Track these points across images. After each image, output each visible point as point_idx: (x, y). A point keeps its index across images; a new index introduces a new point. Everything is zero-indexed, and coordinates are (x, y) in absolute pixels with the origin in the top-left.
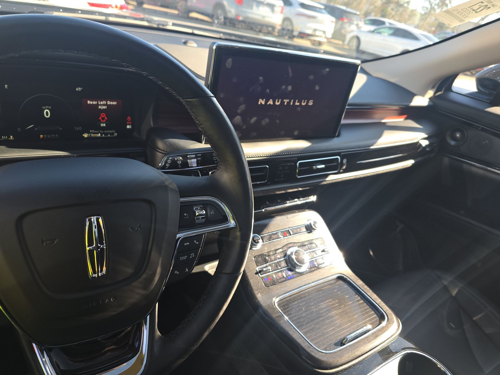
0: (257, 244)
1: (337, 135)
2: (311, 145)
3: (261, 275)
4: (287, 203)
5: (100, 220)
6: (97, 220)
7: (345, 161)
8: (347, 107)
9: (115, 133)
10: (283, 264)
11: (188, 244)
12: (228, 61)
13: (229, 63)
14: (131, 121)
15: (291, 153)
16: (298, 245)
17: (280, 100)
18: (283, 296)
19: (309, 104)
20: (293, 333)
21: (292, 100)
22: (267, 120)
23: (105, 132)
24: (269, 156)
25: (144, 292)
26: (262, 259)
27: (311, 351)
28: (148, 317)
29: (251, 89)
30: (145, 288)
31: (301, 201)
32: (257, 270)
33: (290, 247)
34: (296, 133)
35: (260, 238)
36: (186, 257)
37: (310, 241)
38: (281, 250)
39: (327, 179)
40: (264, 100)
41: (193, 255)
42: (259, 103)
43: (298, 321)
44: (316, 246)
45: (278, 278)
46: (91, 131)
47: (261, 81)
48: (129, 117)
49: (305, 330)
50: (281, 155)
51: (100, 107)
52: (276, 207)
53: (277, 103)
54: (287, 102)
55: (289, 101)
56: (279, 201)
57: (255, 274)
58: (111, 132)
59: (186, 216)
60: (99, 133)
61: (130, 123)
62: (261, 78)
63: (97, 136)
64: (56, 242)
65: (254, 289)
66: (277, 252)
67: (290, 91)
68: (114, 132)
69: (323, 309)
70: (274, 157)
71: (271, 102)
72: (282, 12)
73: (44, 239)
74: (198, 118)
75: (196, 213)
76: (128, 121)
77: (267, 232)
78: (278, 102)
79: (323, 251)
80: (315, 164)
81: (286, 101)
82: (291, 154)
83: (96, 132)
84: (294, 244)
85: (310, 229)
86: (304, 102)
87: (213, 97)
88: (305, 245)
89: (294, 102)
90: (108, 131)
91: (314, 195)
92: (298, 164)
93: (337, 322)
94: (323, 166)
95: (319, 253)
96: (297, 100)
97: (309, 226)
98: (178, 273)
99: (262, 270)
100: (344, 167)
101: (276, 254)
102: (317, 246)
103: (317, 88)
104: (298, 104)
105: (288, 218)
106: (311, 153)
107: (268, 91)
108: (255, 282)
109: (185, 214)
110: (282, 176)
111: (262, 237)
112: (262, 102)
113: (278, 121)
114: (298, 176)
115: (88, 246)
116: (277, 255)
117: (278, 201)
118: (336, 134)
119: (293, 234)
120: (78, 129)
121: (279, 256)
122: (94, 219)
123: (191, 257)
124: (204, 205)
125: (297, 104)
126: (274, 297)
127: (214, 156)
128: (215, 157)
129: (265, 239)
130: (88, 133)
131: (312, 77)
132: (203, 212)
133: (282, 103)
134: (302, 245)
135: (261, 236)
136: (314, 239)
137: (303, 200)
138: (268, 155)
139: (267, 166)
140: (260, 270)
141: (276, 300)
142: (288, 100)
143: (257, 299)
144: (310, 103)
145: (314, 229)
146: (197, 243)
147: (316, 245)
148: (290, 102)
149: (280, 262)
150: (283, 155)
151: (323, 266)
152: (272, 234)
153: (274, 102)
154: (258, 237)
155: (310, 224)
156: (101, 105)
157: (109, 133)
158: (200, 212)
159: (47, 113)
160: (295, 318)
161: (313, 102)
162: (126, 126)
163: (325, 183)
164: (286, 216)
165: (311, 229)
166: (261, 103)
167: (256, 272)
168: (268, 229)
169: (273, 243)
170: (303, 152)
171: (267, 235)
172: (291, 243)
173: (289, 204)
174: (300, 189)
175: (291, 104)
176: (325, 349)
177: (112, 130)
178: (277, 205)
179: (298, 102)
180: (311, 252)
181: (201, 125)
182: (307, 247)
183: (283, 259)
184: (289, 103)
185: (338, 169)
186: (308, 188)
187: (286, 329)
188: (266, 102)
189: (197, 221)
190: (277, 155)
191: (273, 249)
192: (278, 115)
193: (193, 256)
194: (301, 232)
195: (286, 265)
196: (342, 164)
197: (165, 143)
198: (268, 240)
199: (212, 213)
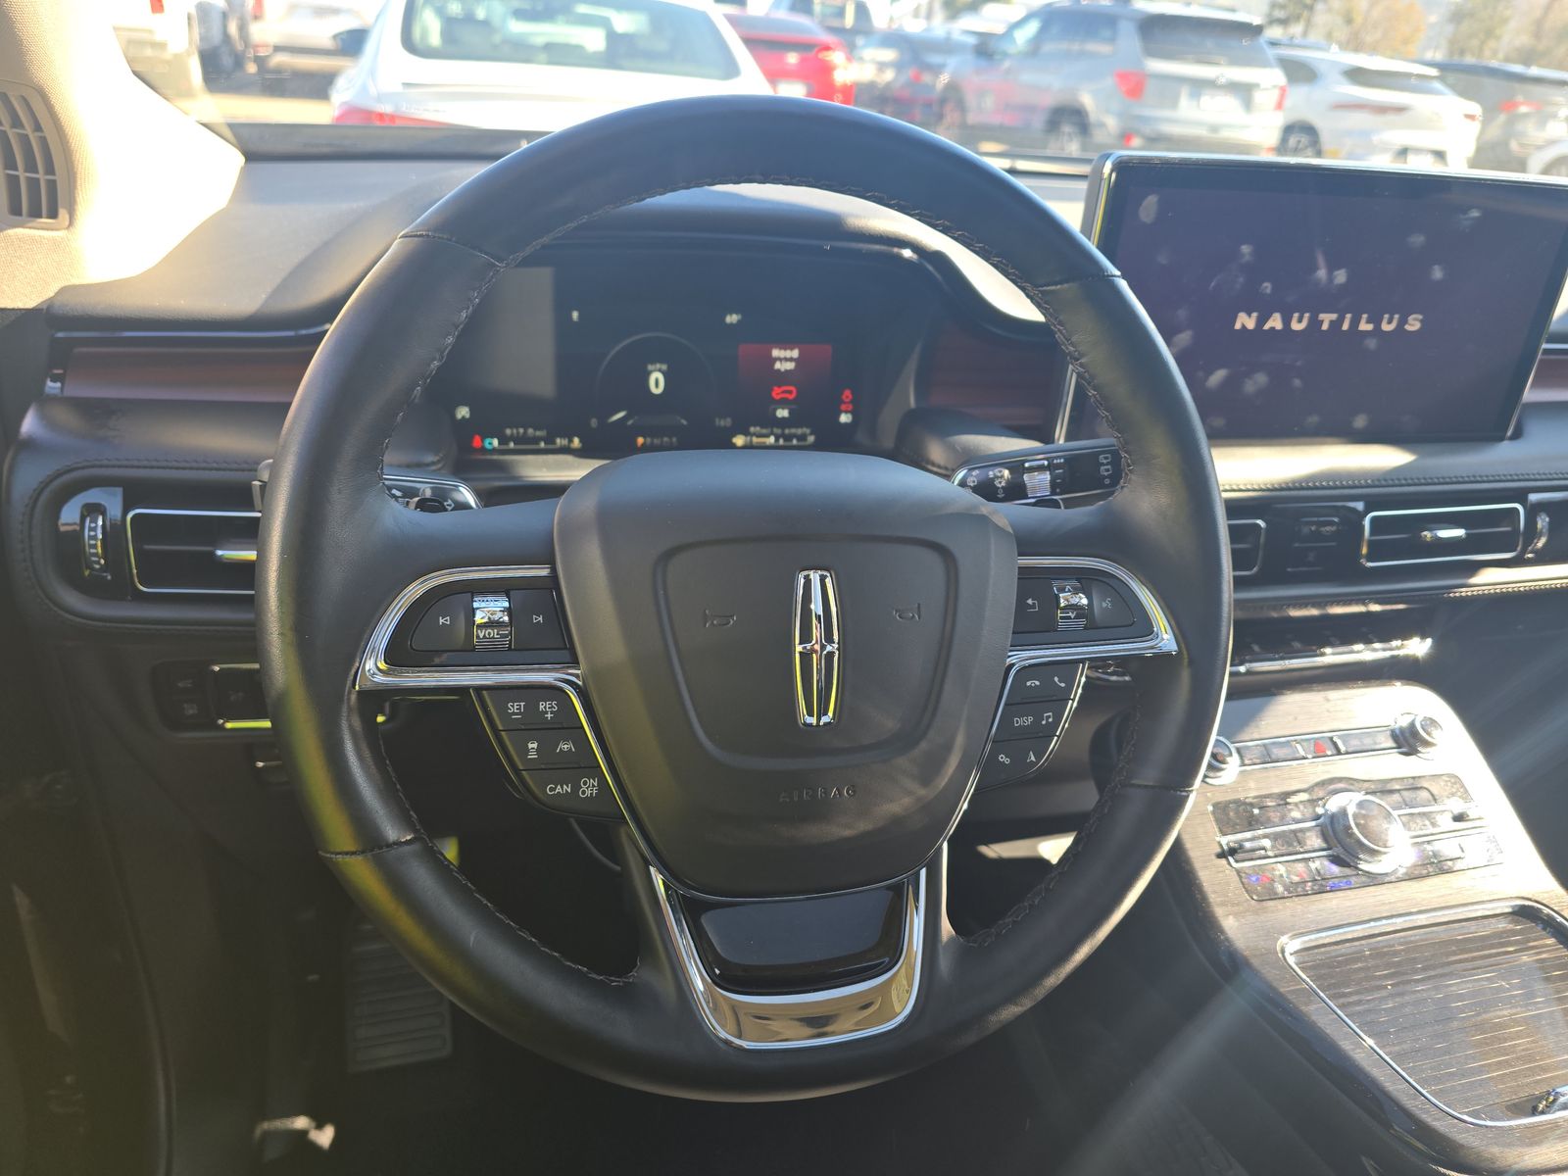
0: (1223, 766)
1: (1509, 433)
2: (1415, 461)
3: (1237, 861)
4: (1323, 654)
5: (828, 581)
6: (823, 579)
7: (1543, 521)
8: (1545, 346)
9: (811, 434)
10: (1315, 841)
11: (1037, 683)
12: (1145, 203)
13: (1149, 208)
14: (851, 402)
15: (1344, 483)
16: (1367, 789)
17: (1307, 315)
18: (1313, 937)
19: (1407, 327)
20: (1352, 1047)
21: (1349, 316)
22: (1261, 379)
23: (787, 431)
24: (1268, 490)
25: (922, 792)
26: (1237, 815)
27: (1421, 1109)
28: (923, 872)
29: (1213, 284)
30: (926, 780)
31: (1375, 650)
32: (1221, 845)
33: (1336, 792)
34: (1360, 422)
35: (1234, 751)
36: (1031, 719)
37: (1411, 781)
38: (1304, 796)
39: (1473, 580)
40: (1255, 315)
41: (1049, 717)
42: (1238, 326)
43: (1369, 1019)
44: (1430, 797)
45: (1296, 879)
46: (752, 429)
47: (1247, 258)
48: (848, 393)
49: (1397, 1048)
50: (1309, 488)
51: (778, 366)
52: (1287, 662)
53: (1296, 326)
54: (1331, 322)
55: (1338, 318)
56: (1297, 645)
57: (1214, 857)
58: (799, 431)
59: (1033, 606)
60: (772, 433)
61: (849, 409)
62: (1246, 249)
63: (764, 443)
64: (732, 622)
65: (1211, 900)
66: (1288, 800)
67: (1342, 287)
68: (808, 431)
69: (1461, 998)
70: (1284, 493)
71: (1275, 322)
72: (1279, 106)
73: (707, 612)
74: (1074, 339)
75: (1062, 601)
76: (845, 403)
77: (1256, 736)
78: (1300, 321)
79: (1459, 818)
80: (1429, 526)
81: (1327, 319)
82: (1343, 487)
83: (764, 431)
84: (1350, 784)
85: (1408, 741)
86: (1390, 322)
87: (1118, 277)
88: (1392, 792)
89: (1355, 322)
90: (793, 431)
91: (1423, 637)
92: (1367, 522)
93: (1519, 1045)
94: (1460, 532)
95: (1445, 822)
96: (1365, 316)
97: (1407, 735)
98: (1007, 761)
99: (1241, 847)
100: (1541, 543)
101: (1289, 807)
102: (1435, 800)
103: (1437, 273)
104: (1370, 327)
105: (1328, 700)
106: (1415, 485)
107: (1266, 287)
108: (1215, 879)
109: (1030, 601)
110: (1311, 557)
111: (1238, 750)
112: (1246, 321)
113: (1297, 382)
114: (1368, 561)
115: (800, 643)
116: (1292, 809)
117: (1293, 647)
118: (1506, 432)
119: (1347, 753)
120: (722, 423)
121: (1296, 814)
122: (815, 576)
123: (1044, 722)
124: (1085, 580)
125: (1365, 326)
126: (1283, 934)
127: (1103, 464)
128: (1106, 467)
129: (1249, 757)
130: (746, 433)
131: (1418, 240)
132: (1081, 598)
133: (1315, 323)
134: (1383, 789)
135: (1237, 745)
136: (1424, 777)
137: (1384, 650)
138: (1263, 487)
139: (1260, 522)
140: (1232, 845)
141: (1290, 946)
142: (1334, 316)
143: (1222, 932)
144: (1413, 325)
145: (1427, 744)
146: (1063, 685)
147: (1432, 795)
148: (1341, 320)
149: (1302, 830)
150: (1316, 488)
151: (1459, 865)
152: (1274, 743)
153: (1287, 321)
154: (1228, 747)
155: (1412, 725)
156: (780, 359)
157: (795, 436)
158: (1072, 598)
159: (657, 382)
160: (1358, 1008)
161: (1421, 321)
162: (839, 416)
163: (1464, 592)
164: (1322, 694)
165: (1411, 741)
166: (1244, 326)
167: (1219, 850)
168: (1257, 727)
169: (1278, 773)
170: (1385, 480)
171: (1257, 746)
172: (1340, 780)
173: (1331, 656)
174: (1375, 608)
175: (1345, 327)
176: (1474, 1114)
177: (802, 427)
178: (1290, 658)
179: (1368, 322)
180: (1412, 814)
181: (1082, 355)
182: (1400, 799)
183: (1313, 823)
184: (1336, 325)
185: (1517, 546)
186: (1401, 606)
187: (1328, 1031)
188: (1261, 321)
189: (1062, 625)
190: (1296, 489)
191: (1276, 790)
192: (1299, 363)
193: (1050, 720)
194: (1377, 747)
195: (1324, 845)
196: (1532, 532)
197: (952, 448)
198: (1258, 761)
199: (1104, 605)
